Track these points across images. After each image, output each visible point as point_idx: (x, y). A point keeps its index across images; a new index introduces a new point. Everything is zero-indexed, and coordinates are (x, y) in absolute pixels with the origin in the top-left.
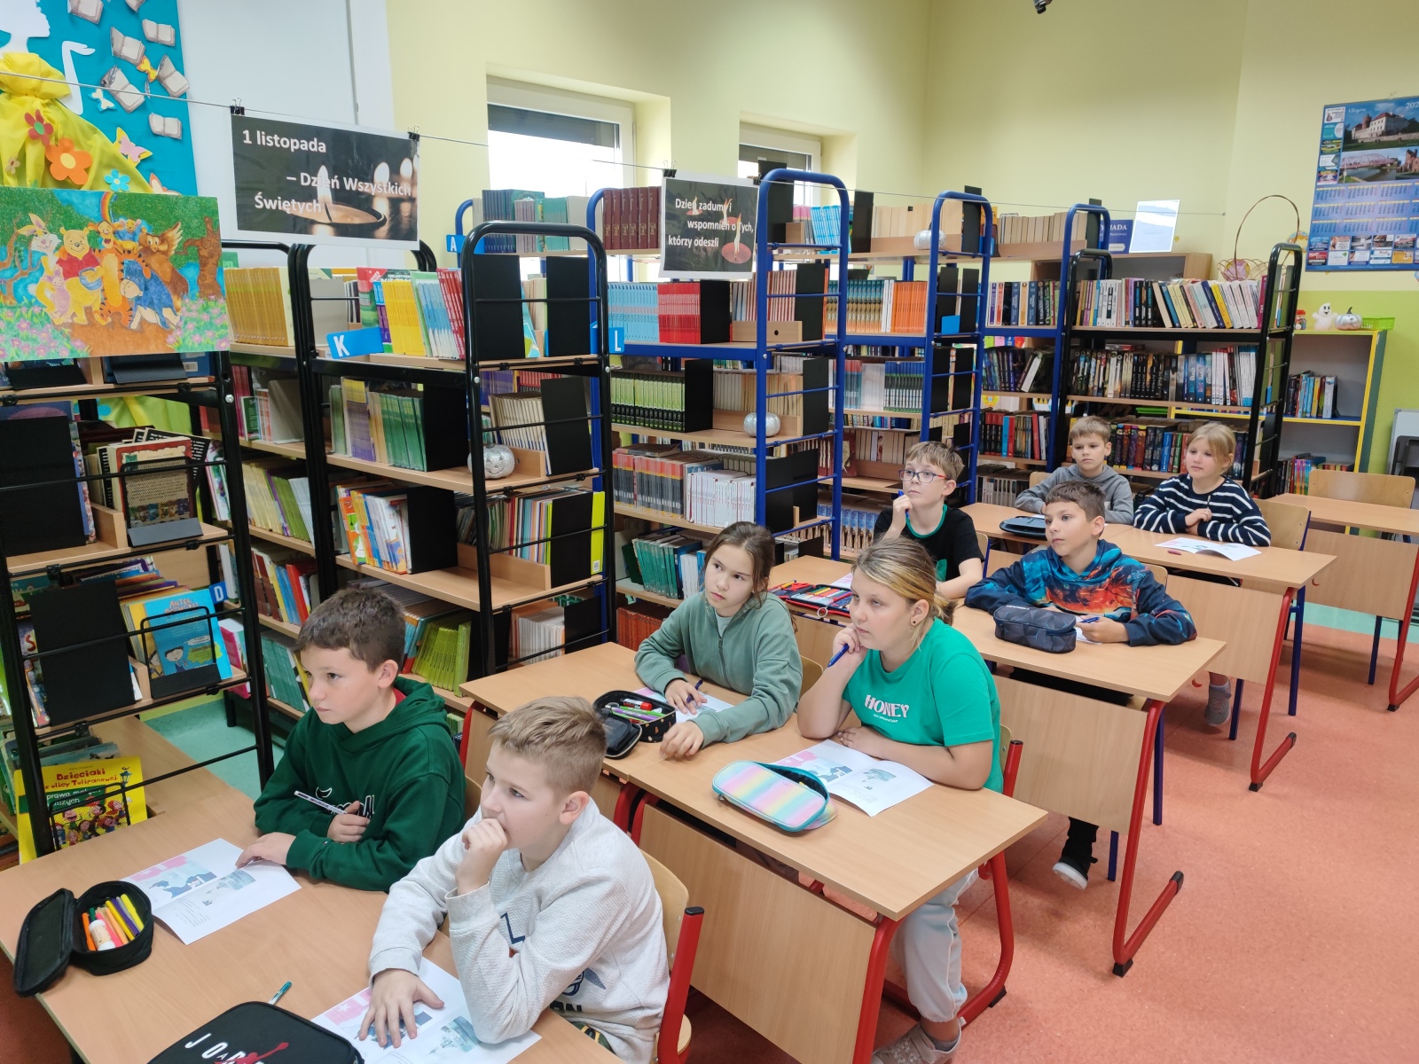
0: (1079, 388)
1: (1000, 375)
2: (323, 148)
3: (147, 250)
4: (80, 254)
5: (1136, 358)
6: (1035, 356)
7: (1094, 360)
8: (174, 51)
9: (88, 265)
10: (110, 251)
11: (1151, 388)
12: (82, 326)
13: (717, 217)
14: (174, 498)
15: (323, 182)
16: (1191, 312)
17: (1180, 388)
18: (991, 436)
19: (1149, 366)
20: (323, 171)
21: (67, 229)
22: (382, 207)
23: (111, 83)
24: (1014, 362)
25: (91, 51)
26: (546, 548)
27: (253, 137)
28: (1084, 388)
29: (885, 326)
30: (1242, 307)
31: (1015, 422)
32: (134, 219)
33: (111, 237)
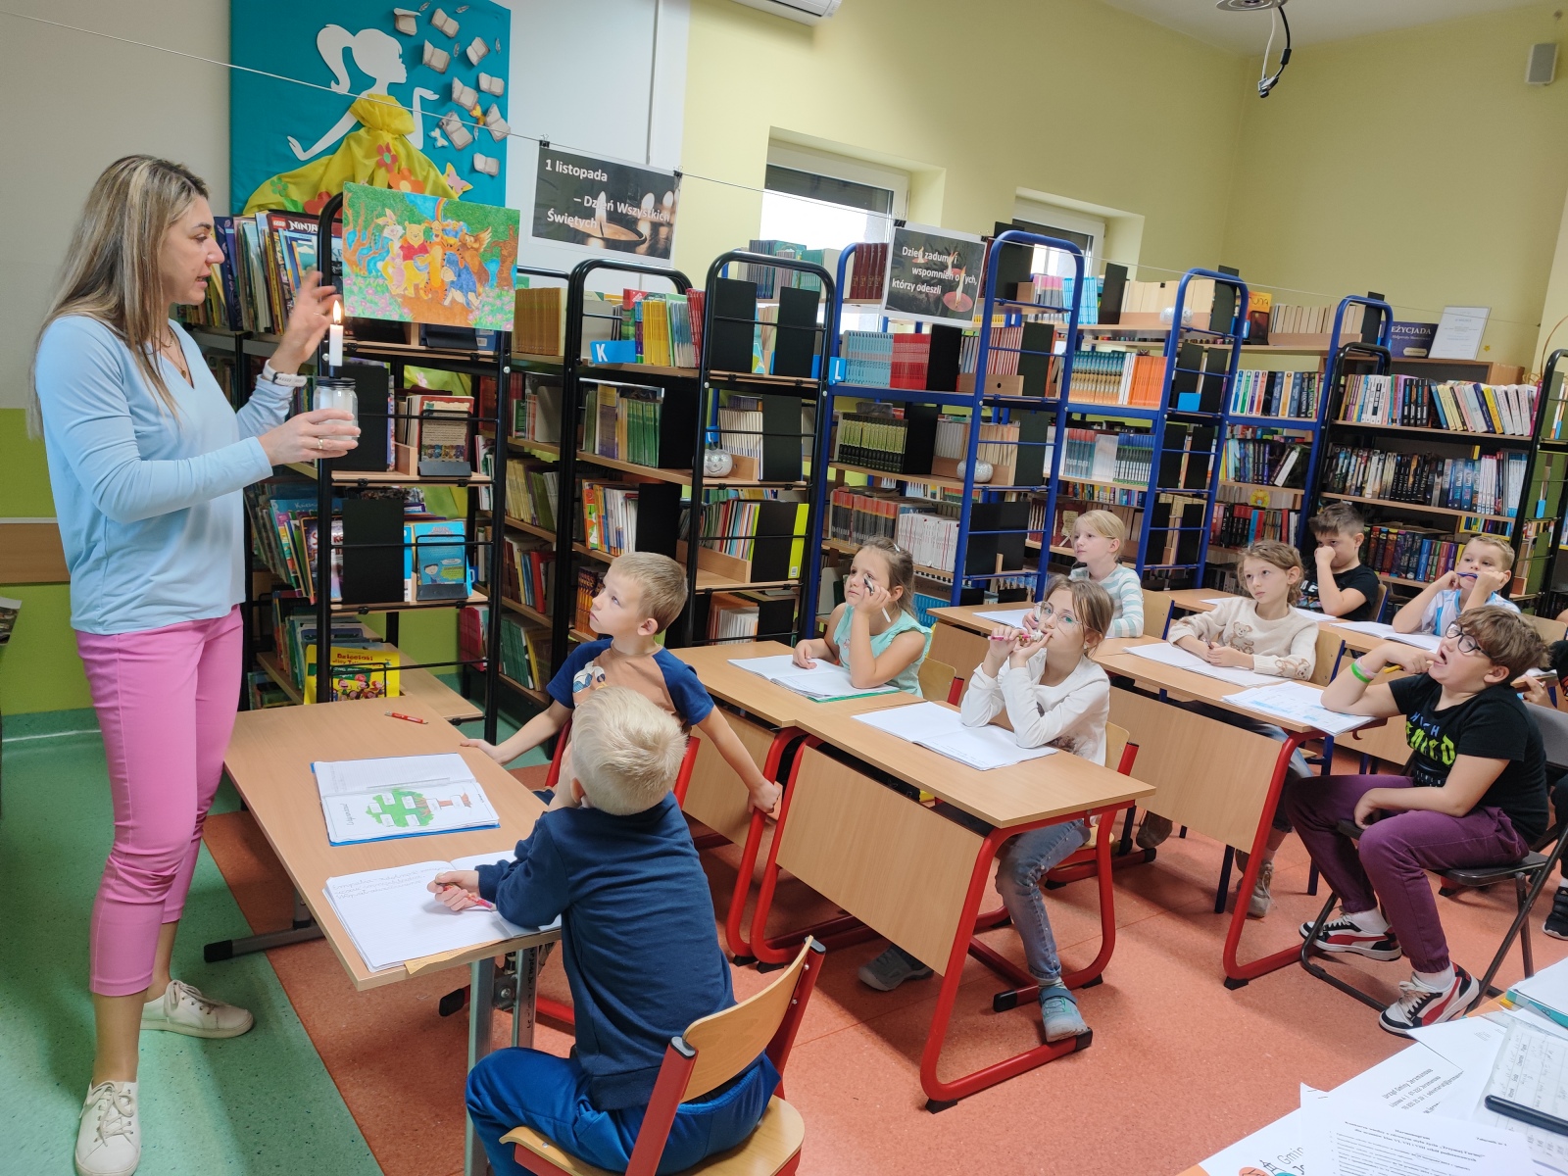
0: (1335, 486)
1: (1254, 466)
2: (605, 178)
3: (464, 245)
4: (416, 243)
5: (1399, 458)
6: (1293, 449)
7: (1354, 458)
8: (501, 100)
9: (421, 252)
10: (438, 244)
11: (1413, 490)
12: (411, 298)
13: (943, 267)
14: (455, 444)
15: (601, 205)
16: (1461, 415)
17: (1444, 493)
18: (1237, 530)
19: (1413, 468)
20: (603, 196)
21: (410, 223)
22: (645, 229)
23: (448, 124)
24: (1271, 454)
25: (437, 97)
26: (750, 545)
27: (553, 166)
28: (1340, 486)
29: (1122, 397)
30: (1515, 412)
31: (1265, 517)
32: (458, 221)
33: (440, 233)
